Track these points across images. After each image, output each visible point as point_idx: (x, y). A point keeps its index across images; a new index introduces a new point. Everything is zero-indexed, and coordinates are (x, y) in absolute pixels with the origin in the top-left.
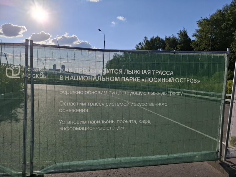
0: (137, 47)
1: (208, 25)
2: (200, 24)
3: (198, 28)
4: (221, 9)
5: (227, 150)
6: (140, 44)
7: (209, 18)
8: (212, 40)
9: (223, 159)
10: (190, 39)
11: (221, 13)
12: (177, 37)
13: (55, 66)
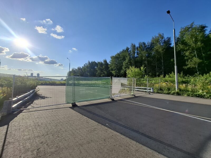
0: (85, 65)
1: (114, 59)
2: (111, 58)
3: (111, 59)
4: (119, 53)
5: (112, 96)
6: (86, 64)
7: (114, 56)
8: (116, 64)
9: (111, 98)
10: (108, 63)
11: (119, 54)
12: (103, 62)
13: (32, 74)
